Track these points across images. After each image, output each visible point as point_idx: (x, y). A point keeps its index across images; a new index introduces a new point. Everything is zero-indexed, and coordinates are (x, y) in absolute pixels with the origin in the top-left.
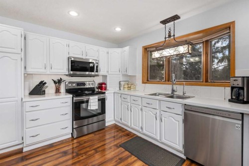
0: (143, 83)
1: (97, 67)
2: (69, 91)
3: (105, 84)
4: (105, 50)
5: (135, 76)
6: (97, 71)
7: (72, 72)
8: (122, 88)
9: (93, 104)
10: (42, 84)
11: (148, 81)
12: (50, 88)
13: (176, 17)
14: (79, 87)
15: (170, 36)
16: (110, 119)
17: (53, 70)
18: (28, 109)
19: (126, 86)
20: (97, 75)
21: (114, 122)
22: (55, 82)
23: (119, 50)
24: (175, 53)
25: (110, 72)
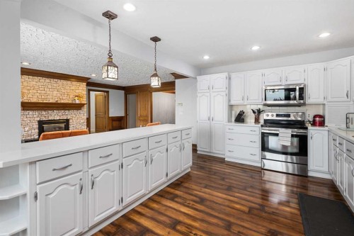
1: (302, 92)
6: (301, 98)
9: (284, 138)
10: (242, 113)
17: (249, 101)
18: (227, 131)
20: (304, 104)
22: (254, 112)
25: (330, 99)
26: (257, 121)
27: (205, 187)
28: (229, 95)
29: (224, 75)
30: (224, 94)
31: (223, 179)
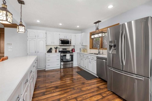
0: (90, 49)
1: (70, 42)
2: (59, 52)
3: (74, 49)
4: (74, 34)
5: (87, 46)
6: (70, 44)
7: (61, 45)
8: (81, 51)
9: (68, 57)
10: (51, 49)
11: (92, 48)
12: (54, 50)
13: (99, 22)
14: (64, 50)
15: (97, 29)
16: (75, 64)
17: (54, 44)
18: (47, 56)
19: (83, 50)
20: (71, 46)
21: (77, 66)
22: (55, 48)
23: (80, 34)
24: (98, 36)
25: (76, 44)
26: (56, 52)
27: (51, 83)
28: (46, 41)
29: (44, 32)
30: (44, 40)
31: (54, 77)
